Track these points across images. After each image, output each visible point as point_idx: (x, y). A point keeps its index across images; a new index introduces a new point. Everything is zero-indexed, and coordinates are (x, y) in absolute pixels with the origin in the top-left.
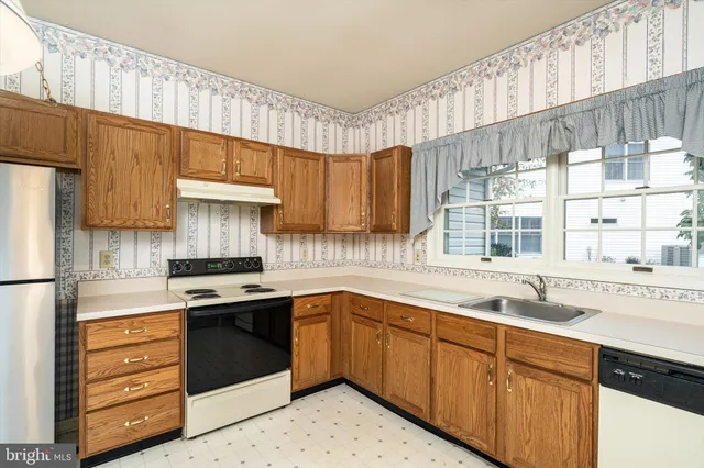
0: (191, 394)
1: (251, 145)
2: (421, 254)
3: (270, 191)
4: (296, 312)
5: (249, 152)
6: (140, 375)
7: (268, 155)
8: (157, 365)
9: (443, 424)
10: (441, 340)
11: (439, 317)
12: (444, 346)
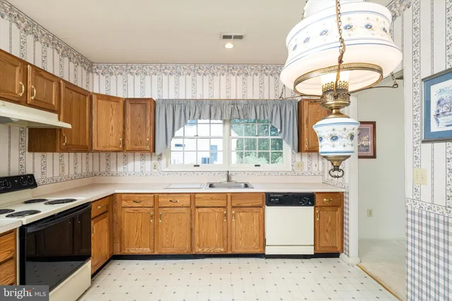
1: (42, 73)
2: (158, 165)
4: (94, 213)
7: (54, 85)
9: (200, 250)
10: (198, 207)
11: (197, 196)
12: (200, 210)
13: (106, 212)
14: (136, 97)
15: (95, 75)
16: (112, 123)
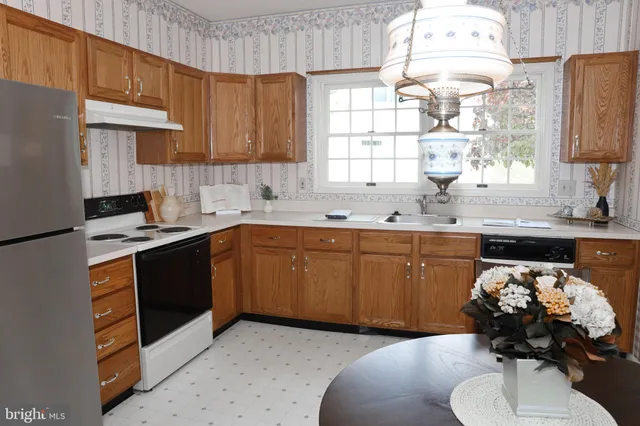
0: (145, 344)
1: (148, 59)
2: (307, 182)
3: (163, 114)
4: (214, 249)
5: (147, 66)
6: (107, 330)
7: (162, 71)
8: (119, 317)
9: (366, 320)
10: (364, 253)
11: (362, 234)
12: (368, 257)
13: (230, 249)
14: (272, 72)
15: (214, 39)
16: (237, 116)
